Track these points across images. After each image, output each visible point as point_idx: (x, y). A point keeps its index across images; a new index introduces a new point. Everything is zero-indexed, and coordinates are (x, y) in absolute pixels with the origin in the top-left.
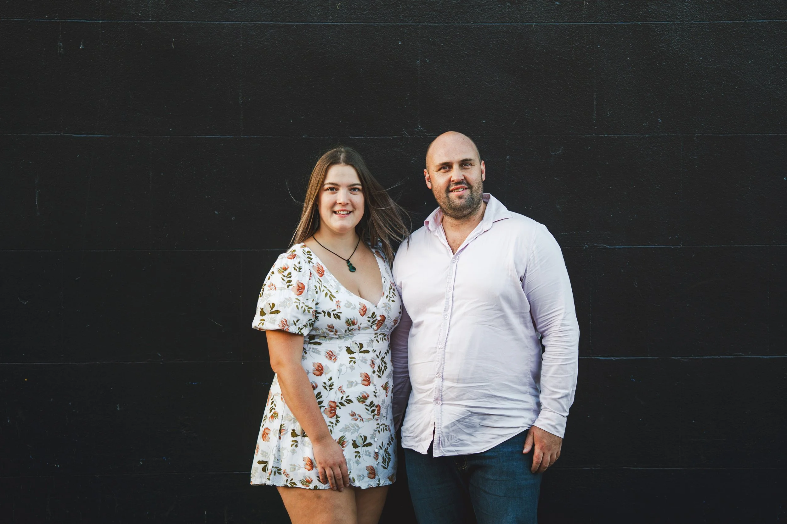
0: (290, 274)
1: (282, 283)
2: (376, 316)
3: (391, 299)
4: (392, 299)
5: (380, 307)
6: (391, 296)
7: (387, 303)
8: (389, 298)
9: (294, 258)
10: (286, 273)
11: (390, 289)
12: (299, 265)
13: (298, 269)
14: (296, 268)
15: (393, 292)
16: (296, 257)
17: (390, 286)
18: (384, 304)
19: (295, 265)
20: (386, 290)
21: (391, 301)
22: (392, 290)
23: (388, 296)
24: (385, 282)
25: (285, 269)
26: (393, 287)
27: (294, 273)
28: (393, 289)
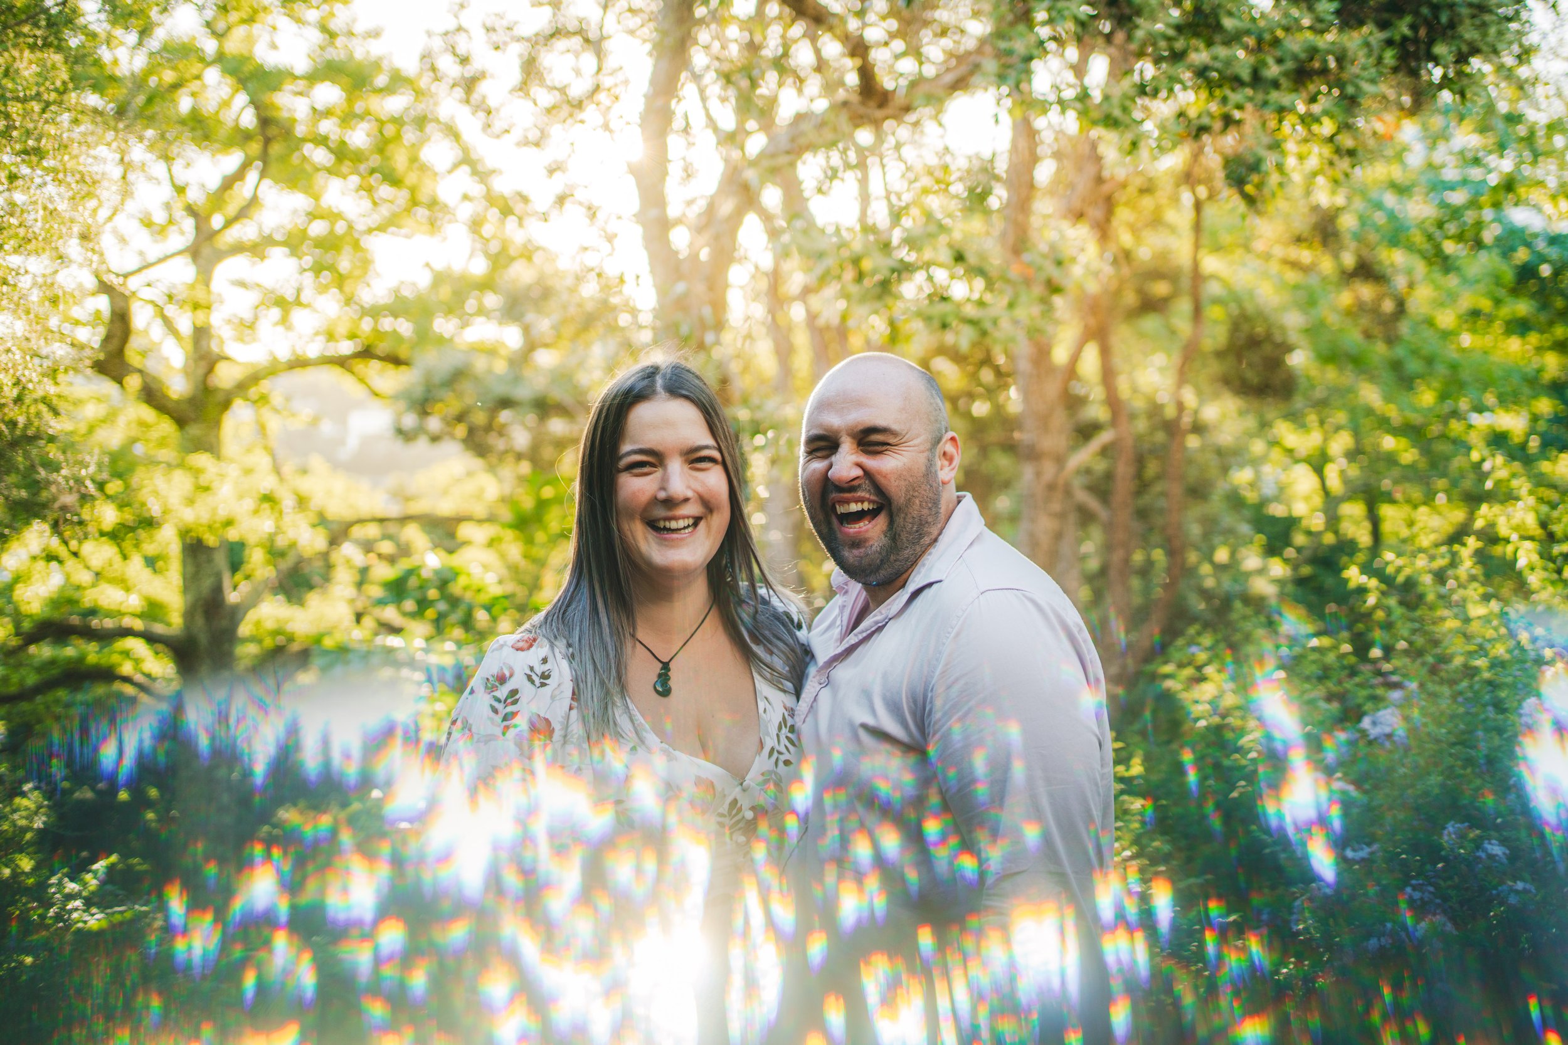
0: (514, 692)
1: (492, 721)
2: (740, 809)
3: (782, 758)
4: (786, 756)
5: (752, 784)
6: (783, 750)
7: (770, 772)
8: (775, 755)
9: (531, 646)
10: (503, 692)
11: (780, 728)
12: (545, 667)
13: (537, 681)
14: (534, 677)
15: (787, 737)
16: (535, 644)
17: (781, 719)
18: (763, 774)
19: (532, 669)
20: (768, 734)
21: (781, 764)
22: (784, 731)
23: (772, 749)
24: (765, 711)
25: (502, 679)
26: (790, 722)
27: (527, 691)
28: (788, 725)
